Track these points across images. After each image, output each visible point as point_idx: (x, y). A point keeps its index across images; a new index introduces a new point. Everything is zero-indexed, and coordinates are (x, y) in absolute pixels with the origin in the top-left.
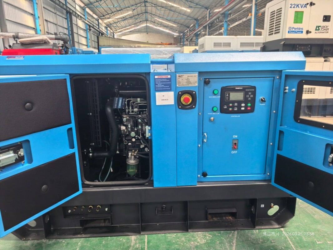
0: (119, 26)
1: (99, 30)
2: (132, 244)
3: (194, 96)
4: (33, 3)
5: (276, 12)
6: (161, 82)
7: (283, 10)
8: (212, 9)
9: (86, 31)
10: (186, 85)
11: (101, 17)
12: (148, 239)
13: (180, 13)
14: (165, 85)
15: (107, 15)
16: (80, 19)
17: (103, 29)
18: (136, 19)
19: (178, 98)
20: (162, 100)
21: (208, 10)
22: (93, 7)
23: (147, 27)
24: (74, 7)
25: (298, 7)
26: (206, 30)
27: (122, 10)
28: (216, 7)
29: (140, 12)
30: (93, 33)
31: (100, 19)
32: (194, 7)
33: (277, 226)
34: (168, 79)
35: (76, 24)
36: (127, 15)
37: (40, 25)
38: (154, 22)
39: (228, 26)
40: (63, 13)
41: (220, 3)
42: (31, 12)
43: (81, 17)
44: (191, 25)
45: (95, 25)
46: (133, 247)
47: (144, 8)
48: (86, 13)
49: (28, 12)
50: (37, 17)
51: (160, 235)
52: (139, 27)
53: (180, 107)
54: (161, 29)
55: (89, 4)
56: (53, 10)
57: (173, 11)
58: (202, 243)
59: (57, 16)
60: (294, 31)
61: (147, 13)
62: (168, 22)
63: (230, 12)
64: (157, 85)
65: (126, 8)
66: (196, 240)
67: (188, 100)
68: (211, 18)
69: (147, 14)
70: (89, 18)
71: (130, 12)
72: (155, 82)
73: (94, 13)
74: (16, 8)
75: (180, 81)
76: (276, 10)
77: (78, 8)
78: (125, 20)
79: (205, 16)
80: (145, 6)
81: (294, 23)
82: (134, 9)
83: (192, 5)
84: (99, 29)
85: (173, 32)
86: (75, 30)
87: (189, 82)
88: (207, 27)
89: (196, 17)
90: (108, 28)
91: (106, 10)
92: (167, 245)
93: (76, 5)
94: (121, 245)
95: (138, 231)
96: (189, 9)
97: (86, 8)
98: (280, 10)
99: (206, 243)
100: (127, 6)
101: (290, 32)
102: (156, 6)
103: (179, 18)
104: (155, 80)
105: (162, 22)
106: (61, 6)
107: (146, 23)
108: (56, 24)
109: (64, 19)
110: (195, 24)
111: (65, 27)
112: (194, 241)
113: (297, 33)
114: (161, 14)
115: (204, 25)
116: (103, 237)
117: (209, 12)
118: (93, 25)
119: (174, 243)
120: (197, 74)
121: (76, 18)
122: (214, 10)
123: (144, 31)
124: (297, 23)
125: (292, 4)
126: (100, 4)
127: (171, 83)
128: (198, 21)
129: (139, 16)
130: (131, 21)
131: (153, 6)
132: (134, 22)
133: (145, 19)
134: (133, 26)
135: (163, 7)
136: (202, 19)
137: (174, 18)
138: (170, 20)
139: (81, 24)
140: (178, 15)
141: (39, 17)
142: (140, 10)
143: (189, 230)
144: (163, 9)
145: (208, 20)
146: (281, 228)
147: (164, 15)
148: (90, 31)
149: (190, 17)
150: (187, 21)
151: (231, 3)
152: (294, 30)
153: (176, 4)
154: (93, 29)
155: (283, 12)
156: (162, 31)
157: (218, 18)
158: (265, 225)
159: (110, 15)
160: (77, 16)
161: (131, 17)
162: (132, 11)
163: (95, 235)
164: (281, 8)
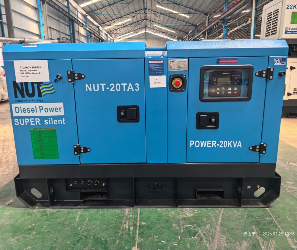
0: (118, 33)
1: (99, 37)
2: (126, 215)
3: (184, 80)
4: (39, 11)
5: (272, 13)
6: (154, 66)
7: (280, 11)
8: (211, 15)
9: (87, 38)
10: (177, 69)
11: (102, 24)
12: (140, 212)
13: (179, 19)
14: (158, 69)
15: (107, 22)
16: (82, 26)
17: (103, 36)
18: (136, 26)
19: (170, 82)
20: (155, 83)
21: (207, 16)
22: (94, 15)
23: (146, 34)
24: (77, 14)
25: (295, 8)
26: (205, 36)
27: (122, 17)
28: (215, 13)
29: (140, 19)
30: (93, 40)
31: (101, 26)
32: (193, 13)
33: (263, 206)
34: (160, 64)
35: (78, 31)
36: (127, 22)
37: (44, 32)
38: (153, 29)
39: (227, 32)
40: (65, 21)
41: (219, 9)
42: (36, 19)
43: (83, 24)
44: (190, 31)
45: (95, 32)
46: (127, 216)
47: (143, 15)
48: (87, 20)
49: (34, 20)
50: (42, 24)
51: (151, 209)
52: (138, 34)
53: (171, 90)
54: (160, 35)
55: (91, 12)
56: (57, 18)
57: (172, 18)
58: (189, 216)
59: (60, 23)
60: (291, 32)
61: (146, 19)
62: (167, 28)
63: (229, 17)
64: (151, 69)
65: (126, 15)
66: (185, 214)
67: (179, 83)
68: (210, 23)
69: (146, 21)
70: (90, 25)
71: (130, 19)
72: (149, 66)
73: (95, 20)
74: (23, 16)
75: (172, 66)
76: (273, 12)
77: (80, 15)
78: (124, 27)
79: (204, 22)
80: (145, 13)
81: (291, 23)
82: (134, 17)
83: (192, 11)
84: (99, 35)
85: (172, 38)
86: (76, 37)
87: (179, 67)
88: (206, 33)
89: (195, 23)
90: (108, 35)
91: (106, 17)
92: (158, 216)
93: (78, 13)
94: (116, 215)
95: (131, 205)
96: (188, 15)
97: (87, 15)
98: (277, 11)
99: (194, 216)
100: (127, 13)
101: (287, 32)
102: (155, 12)
103: (178, 24)
104: (149, 65)
105: (161, 29)
106: (64, 14)
107: (146, 30)
108: (59, 31)
109: (67, 26)
110: (194, 30)
111: (68, 34)
112: (183, 214)
113: (294, 33)
114: (160, 21)
115: (203, 31)
116: (100, 208)
117: (209, 18)
118: (94, 32)
119: (164, 215)
120: (187, 59)
121: (77, 25)
122: (214, 16)
123: (143, 37)
124: (293, 23)
125: (289, 5)
126: (101, 11)
127: (163, 68)
128: (197, 27)
129: (139, 23)
130: (130, 28)
131: (152, 13)
132: (134, 29)
133: (144, 26)
134: (132, 32)
135: (162, 14)
136: (201, 25)
137: (173, 25)
138: (169, 27)
139: (82, 31)
140: (177, 22)
141: (43, 24)
142: (140, 17)
143: (179, 206)
144: (162, 16)
145: (207, 25)
146: (266, 207)
147: (163, 22)
148: (91, 38)
149: (189, 23)
150: (186, 27)
151: (230, 8)
152: (291, 30)
153: (175, 10)
154: (94, 36)
155: (279, 13)
156: (161, 37)
157: (217, 23)
158: (251, 205)
159: (110, 22)
160: (79, 23)
161: (131, 24)
162: (131, 18)
163: (93, 207)
164: (278, 9)
